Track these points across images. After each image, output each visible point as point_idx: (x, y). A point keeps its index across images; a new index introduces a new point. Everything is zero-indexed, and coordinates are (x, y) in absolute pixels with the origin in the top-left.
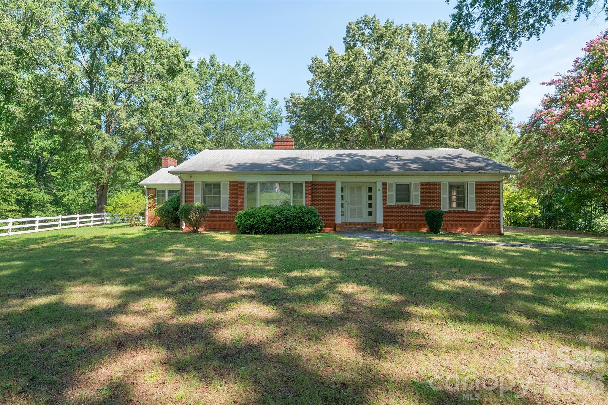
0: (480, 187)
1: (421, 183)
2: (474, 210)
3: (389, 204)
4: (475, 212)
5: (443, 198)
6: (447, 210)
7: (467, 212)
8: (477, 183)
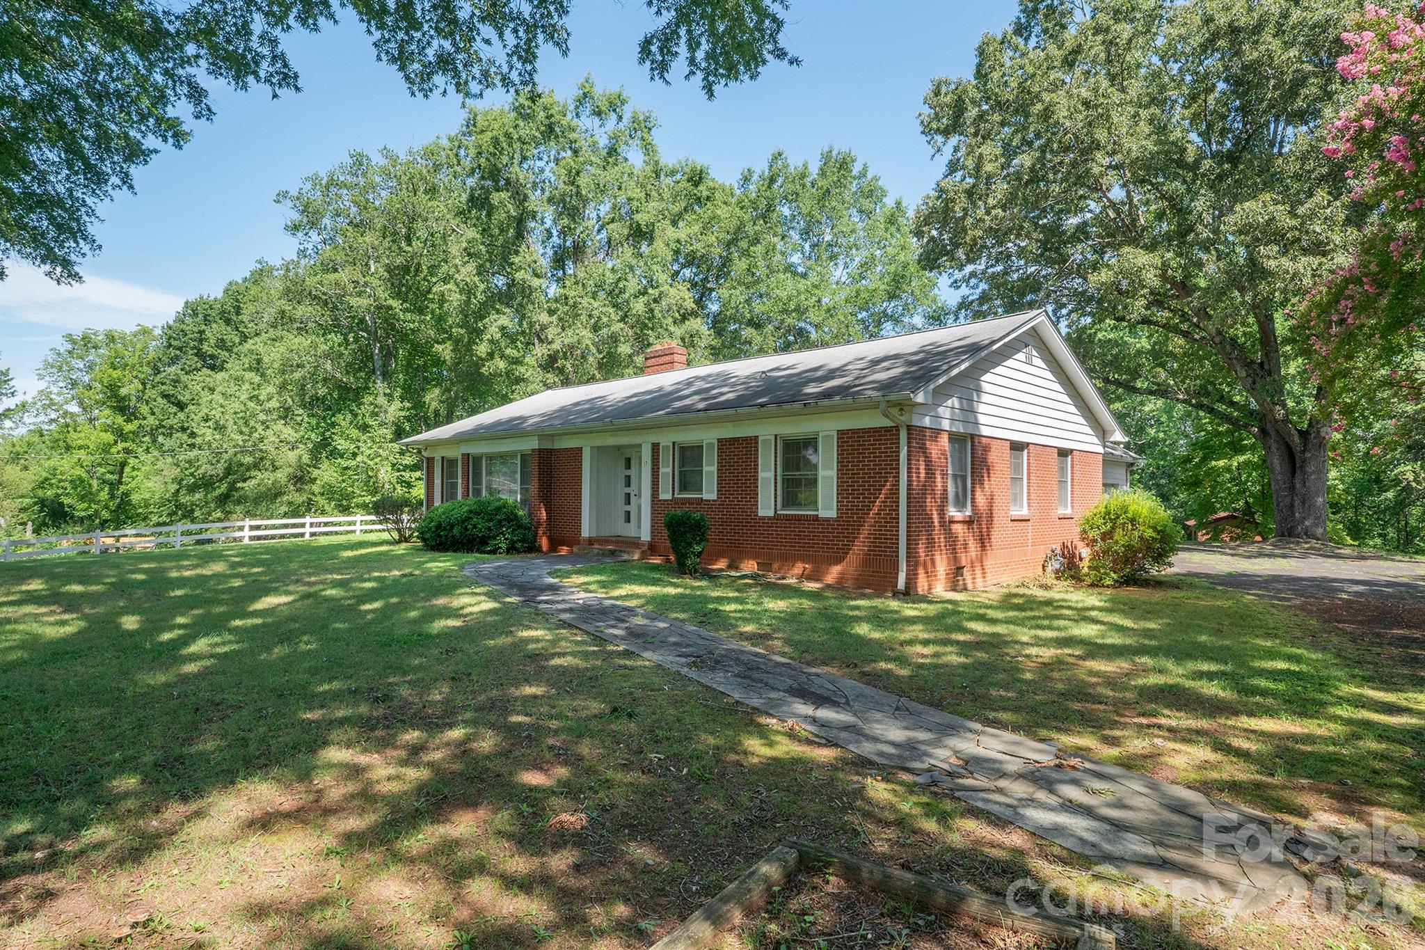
0: (849, 441)
1: (719, 441)
2: (832, 514)
3: (662, 497)
4: (834, 520)
5: (763, 479)
6: (771, 513)
7: (816, 518)
8: (841, 433)
